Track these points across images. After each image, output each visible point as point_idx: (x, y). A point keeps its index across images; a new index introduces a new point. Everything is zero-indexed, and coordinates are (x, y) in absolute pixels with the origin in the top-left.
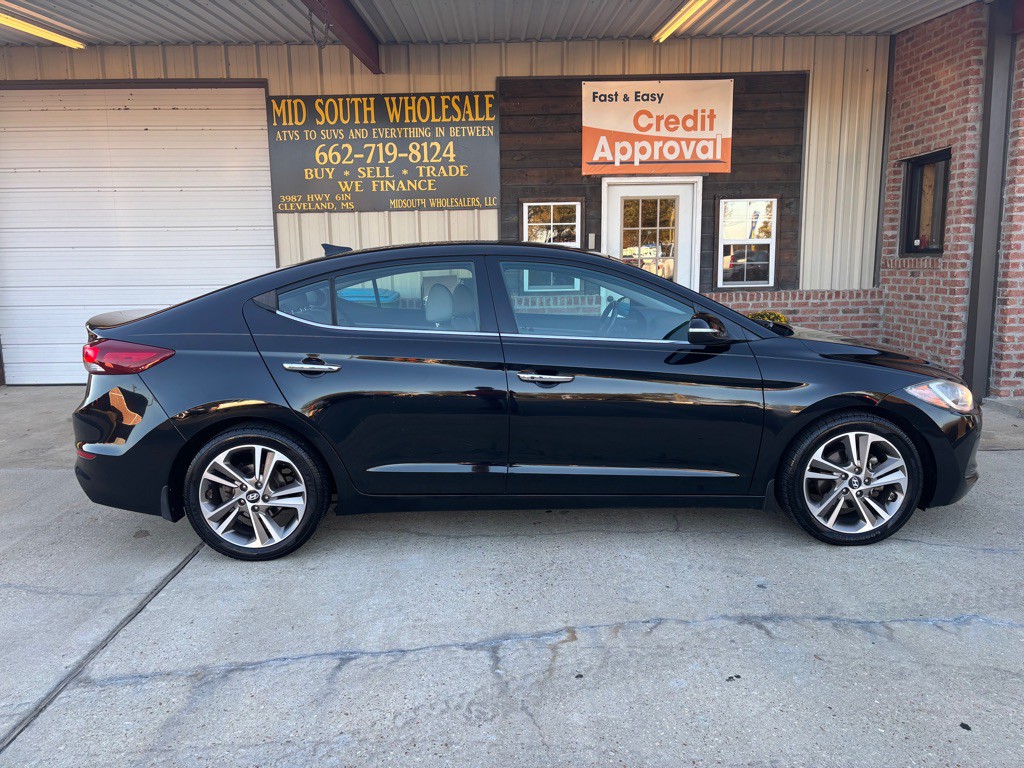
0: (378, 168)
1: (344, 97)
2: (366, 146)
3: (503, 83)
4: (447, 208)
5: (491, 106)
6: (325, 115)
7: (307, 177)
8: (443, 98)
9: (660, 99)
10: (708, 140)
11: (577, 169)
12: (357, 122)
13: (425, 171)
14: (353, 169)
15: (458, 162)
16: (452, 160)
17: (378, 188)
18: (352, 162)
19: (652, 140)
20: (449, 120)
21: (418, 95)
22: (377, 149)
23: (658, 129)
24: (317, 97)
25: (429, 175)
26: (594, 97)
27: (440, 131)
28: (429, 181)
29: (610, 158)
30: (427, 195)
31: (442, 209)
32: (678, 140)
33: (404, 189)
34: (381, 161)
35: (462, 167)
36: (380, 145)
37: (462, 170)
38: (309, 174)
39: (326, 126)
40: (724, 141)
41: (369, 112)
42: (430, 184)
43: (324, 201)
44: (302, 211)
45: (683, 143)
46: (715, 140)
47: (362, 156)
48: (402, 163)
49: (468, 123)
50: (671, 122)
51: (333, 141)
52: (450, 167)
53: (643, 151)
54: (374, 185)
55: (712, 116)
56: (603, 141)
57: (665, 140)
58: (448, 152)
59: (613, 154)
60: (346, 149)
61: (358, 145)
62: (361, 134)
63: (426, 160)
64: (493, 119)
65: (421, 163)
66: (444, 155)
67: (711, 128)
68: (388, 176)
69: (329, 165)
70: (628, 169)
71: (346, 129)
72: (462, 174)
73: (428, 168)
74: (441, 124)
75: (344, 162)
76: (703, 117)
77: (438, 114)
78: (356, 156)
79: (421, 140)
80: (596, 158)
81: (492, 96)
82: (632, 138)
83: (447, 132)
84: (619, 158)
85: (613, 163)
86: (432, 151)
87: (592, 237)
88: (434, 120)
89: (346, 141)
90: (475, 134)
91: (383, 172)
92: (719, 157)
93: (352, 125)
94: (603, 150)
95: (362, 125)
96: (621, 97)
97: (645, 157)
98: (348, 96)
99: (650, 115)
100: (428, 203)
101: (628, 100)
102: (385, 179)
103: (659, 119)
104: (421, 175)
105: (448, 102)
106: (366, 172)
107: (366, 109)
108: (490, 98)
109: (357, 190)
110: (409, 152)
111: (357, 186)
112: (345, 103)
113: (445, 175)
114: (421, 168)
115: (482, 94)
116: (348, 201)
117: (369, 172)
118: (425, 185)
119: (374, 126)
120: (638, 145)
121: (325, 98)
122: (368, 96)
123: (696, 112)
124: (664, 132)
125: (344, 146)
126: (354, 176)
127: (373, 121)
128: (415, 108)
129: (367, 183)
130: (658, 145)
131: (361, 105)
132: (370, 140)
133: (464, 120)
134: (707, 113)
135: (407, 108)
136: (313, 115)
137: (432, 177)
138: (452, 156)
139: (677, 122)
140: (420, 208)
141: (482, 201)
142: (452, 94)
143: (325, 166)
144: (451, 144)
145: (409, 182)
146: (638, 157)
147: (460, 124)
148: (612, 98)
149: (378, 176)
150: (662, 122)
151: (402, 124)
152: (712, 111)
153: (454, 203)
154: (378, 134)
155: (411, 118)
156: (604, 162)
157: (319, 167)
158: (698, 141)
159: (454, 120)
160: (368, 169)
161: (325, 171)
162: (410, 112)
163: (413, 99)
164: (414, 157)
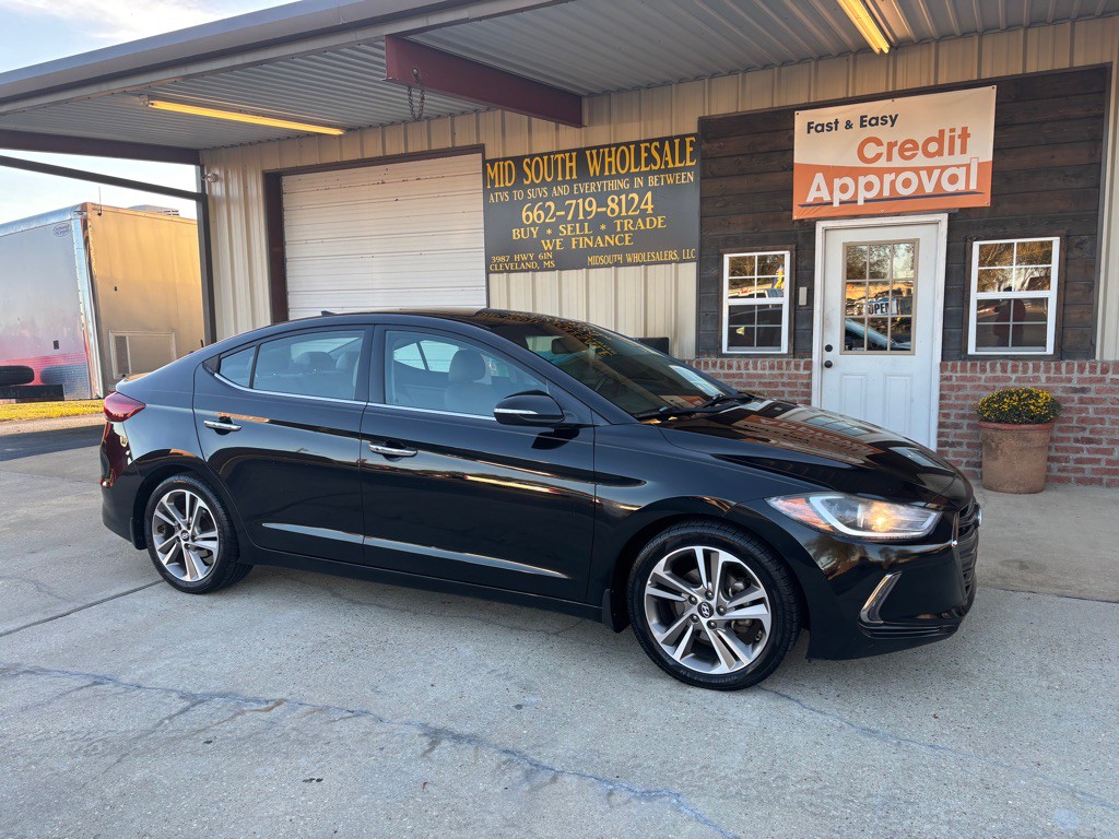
0: (578, 225)
1: (549, 154)
2: (568, 202)
3: (704, 123)
4: (643, 263)
5: (692, 149)
6: (530, 173)
7: (514, 238)
8: (643, 146)
9: (893, 122)
10: (958, 166)
11: (787, 213)
12: (560, 178)
13: (622, 225)
14: (554, 226)
15: (655, 213)
16: (650, 211)
17: (577, 245)
18: (553, 220)
19: (880, 173)
20: (648, 169)
21: (617, 146)
22: (577, 204)
23: (889, 159)
24: (525, 157)
25: (626, 229)
26: (809, 128)
27: (639, 181)
28: (627, 235)
29: (827, 198)
30: (623, 250)
31: (638, 264)
32: (916, 170)
33: (602, 245)
34: (581, 217)
35: (659, 218)
36: (580, 201)
37: (660, 221)
38: (517, 234)
39: (533, 185)
40: (981, 165)
41: (571, 168)
42: (627, 238)
43: (529, 260)
44: (509, 271)
45: (924, 174)
46: (968, 167)
47: (563, 213)
48: (601, 217)
49: (667, 171)
50: (908, 148)
51: (538, 199)
52: (648, 219)
53: (869, 187)
54: (574, 243)
55: (965, 135)
56: (819, 178)
57: (899, 171)
58: (646, 204)
59: (831, 193)
60: (549, 206)
61: (560, 202)
62: (562, 190)
63: (624, 213)
64: (694, 163)
65: (619, 217)
66: (642, 207)
67: (963, 151)
68: (586, 232)
69: (534, 224)
70: (850, 210)
71: (550, 186)
72: (660, 226)
73: (626, 221)
74: (639, 174)
75: (547, 221)
76: (952, 139)
77: (638, 164)
78: (558, 213)
79: (619, 193)
80: (810, 199)
81: (693, 139)
82: (854, 173)
83: (646, 182)
84: (838, 197)
85: (832, 203)
86: (630, 202)
87: (803, 291)
88: (633, 170)
89: (549, 199)
90: (675, 181)
91: (582, 229)
92: (973, 186)
93: (555, 183)
94: (818, 189)
95: (564, 182)
96: (842, 125)
97: (872, 195)
98: (552, 153)
99: (879, 143)
100: (624, 258)
101: (851, 127)
102: (584, 235)
103: (891, 145)
104: (619, 229)
105: (648, 150)
106: (566, 229)
107: (568, 165)
108: (691, 142)
109: (558, 248)
110: (607, 206)
111: (558, 244)
112: (549, 159)
113: (643, 228)
114: (618, 222)
115: (682, 138)
116: (550, 260)
117: (569, 229)
118: (622, 240)
119: (577, 181)
120: (862, 181)
121: (532, 157)
122: (570, 151)
123: (942, 132)
124: (897, 162)
125: (547, 204)
126: (556, 233)
127: (574, 177)
128: (614, 160)
129: (567, 241)
130: (888, 178)
131: (564, 161)
132: (571, 196)
133: (663, 167)
134: (958, 132)
135: (607, 160)
136: (521, 175)
137: (629, 231)
138: (650, 207)
139: (916, 147)
140: (617, 264)
141: (680, 254)
142: (651, 141)
143: (530, 226)
144: (649, 194)
145: (607, 238)
146: (863, 195)
147: (660, 171)
148: (831, 127)
149: (578, 233)
150: (895, 150)
151: (602, 177)
152: (965, 129)
153: (651, 258)
154: (578, 190)
155: (610, 170)
156: (820, 204)
157: (526, 226)
158: (944, 168)
159: (653, 167)
160: (569, 226)
161: (530, 231)
162: (610, 163)
163: (613, 149)
164: (613, 211)
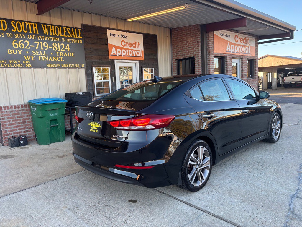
0: (41, 52)
1: (25, 22)
2: (35, 42)
3: (83, 26)
4: (68, 68)
5: (80, 33)
6: (16, 28)
7: (9, 53)
8: (64, 28)
9: (127, 37)
10: (139, 51)
11: (107, 57)
12: (31, 32)
13: (59, 54)
14: (30, 51)
15: (71, 51)
16: (69, 51)
17: (41, 59)
18: (29, 48)
19: (126, 49)
20: (67, 36)
21: (55, 26)
22: (40, 44)
23: (127, 46)
24: (12, 20)
25: (61, 55)
26: (110, 35)
27: (64, 40)
28: (61, 58)
29: (116, 54)
30: (61, 63)
31: (66, 68)
32: (132, 50)
33: (52, 60)
34: (42, 49)
35: (72, 53)
36: (41, 43)
37: (72, 54)
38: (10, 52)
39: (17, 32)
40: (142, 51)
41: (35, 29)
42: (61, 59)
43: (18, 63)
44: (7, 67)
45: (133, 51)
46: (140, 51)
47: (34, 46)
48: (50, 50)
49: (73, 38)
50: (130, 44)
51: (20, 39)
52: (68, 53)
53: (124, 52)
54: (40, 58)
55: (139, 44)
56: (114, 48)
57: (129, 50)
58: (67, 48)
60: (27, 43)
61: (31, 41)
62: (33, 37)
63: (59, 50)
64: (82, 38)
65: (57, 51)
66: (66, 49)
67: (139, 48)
68: (45, 55)
69: (19, 48)
70: (120, 58)
71: (26, 35)
72: (72, 56)
73: (60, 53)
74: (64, 37)
75: (26, 48)
76: (137, 44)
77: (63, 34)
78: (31, 46)
79: (57, 42)
80: (112, 54)
81: (81, 30)
82: (121, 48)
83: (66, 40)
85: (117, 55)
86: (61, 47)
87: (113, 78)
88: (61, 35)
89: (26, 39)
90: (76, 42)
91: (43, 53)
92: (141, 56)
93: (28, 33)
94: (114, 51)
95: (32, 34)
96: (117, 36)
97: (125, 54)
98: (26, 22)
99: (125, 42)
100: (61, 66)
101: (119, 37)
102: (44, 56)
103: (127, 43)
104: (58, 55)
105: (66, 30)
106: (36, 52)
107: (34, 28)
108: (80, 30)
109: (32, 59)
110: (53, 47)
111: (32, 58)
112: (25, 24)
113: (67, 56)
114: (58, 53)
115: (77, 29)
116: (29, 63)
117: (37, 53)
118: (59, 59)
119: (38, 35)
120: (123, 50)
121: (16, 21)
122: (35, 23)
123: (135, 42)
124: (128, 48)
125: (25, 41)
126: (31, 54)
127: (37, 33)
128: (53, 30)
129: (36, 57)
130: (127, 51)
131: (32, 26)
132: (37, 40)
133: (72, 37)
134: (138, 43)
135: (51, 30)
136: (10, 28)
137: (62, 56)
138: (69, 49)
139: (131, 45)
140: (58, 68)
141: (80, 65)
142: (67, 27)
143: (17, 49)
144: (68, 45)
145: (54, 58)
146: (123, 54)
147: (71, 38)
148: (115, 35)
149: (41, 54)
150: (128, 44)
151: (49, 35)
152: (139, 43)
153: (70, 66)
154: (40, 38)
155: (52, 33)
156: (114, 55)
157: (15, 49)
158: (136, 51)
159: (69, 36)
160: (37, 51)
161: (17, 51)
162: (52, 31)
163: (53, 26)
164: (55, 48)
